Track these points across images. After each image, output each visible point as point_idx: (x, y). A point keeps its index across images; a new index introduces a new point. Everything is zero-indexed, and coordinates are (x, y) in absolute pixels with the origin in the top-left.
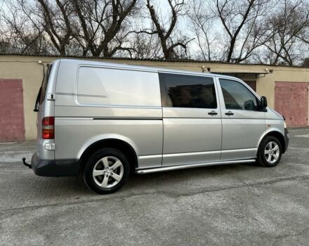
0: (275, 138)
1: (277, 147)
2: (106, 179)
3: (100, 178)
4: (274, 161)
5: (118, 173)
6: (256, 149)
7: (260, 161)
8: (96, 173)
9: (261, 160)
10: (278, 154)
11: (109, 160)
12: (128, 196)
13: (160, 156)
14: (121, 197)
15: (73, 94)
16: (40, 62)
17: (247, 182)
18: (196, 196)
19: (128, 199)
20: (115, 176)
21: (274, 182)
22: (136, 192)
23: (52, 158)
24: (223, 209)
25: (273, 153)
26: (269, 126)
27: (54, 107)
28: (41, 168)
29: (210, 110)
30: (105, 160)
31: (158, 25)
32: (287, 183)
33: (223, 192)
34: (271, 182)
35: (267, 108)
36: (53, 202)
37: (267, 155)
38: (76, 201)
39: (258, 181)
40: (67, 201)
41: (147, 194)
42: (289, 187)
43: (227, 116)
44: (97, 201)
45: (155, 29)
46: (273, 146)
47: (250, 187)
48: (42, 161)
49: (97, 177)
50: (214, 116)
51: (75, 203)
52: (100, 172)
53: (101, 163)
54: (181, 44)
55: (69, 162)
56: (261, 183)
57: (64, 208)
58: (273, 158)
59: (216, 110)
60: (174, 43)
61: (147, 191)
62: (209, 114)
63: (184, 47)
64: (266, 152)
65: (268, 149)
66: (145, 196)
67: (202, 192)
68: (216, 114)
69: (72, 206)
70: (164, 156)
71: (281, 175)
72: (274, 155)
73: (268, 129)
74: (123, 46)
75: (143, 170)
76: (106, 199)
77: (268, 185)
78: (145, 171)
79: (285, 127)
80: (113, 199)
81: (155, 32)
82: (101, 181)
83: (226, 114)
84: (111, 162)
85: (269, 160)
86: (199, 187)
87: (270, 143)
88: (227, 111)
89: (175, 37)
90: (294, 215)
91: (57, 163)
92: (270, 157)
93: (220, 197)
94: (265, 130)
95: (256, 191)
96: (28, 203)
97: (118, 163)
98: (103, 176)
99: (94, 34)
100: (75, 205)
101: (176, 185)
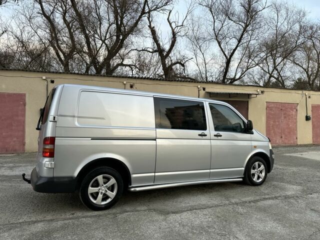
0: (261, 159)
1: (262, 167)
2: (100, 196)
3: (95, 196)
4: (261, 180)
5: (112, 191)
6: (243, 169)
7: (247, 181)
8: (91, 190)
9: (247, 179)
10: (263, 174)
11: (104, 178)
12: (120, 213)
13: (153, 174)
14: (114, 214)
15: (74, 117)
16: (44, 78)
17: (233, 201)
18: (185, 214)
19: (120, 216)
20: (109, 193)
21: (257, 201)
22: (128, 209)
23: (51, 175)
24: (208, 227)
25: (259, 173)
26: (255, 147)
27: (55, 128)
28: (40, 185)
29: (200, 132)
30: (100, 178)
31: (158, 45)
32: (270, 202)
33: (210, 210)
34: (255, 201)
35: (253, 130)
36: (49, 217)
37: (254, 175)
38: (71, 216)
39: (244, 200)
40: (63, 217)
41: (138, 211)
42: (271, 206)
43: (216, 138)
44: (91, 217)
45: (156, 48)
46: (259, 166)
47: (235, 206)
48: (41, 177)
49: (92, 194)
50: (204, 137)
51: (70, 219)
52: (95, 190)
53: (97, 180)
54: (180, 63)
55: (66, 180)
56: (246, 202)
57: (60, 223)
58: (259, 177)
59: (205, 132)
60: (173, 62)
61: (139, 208)
62: (199, 135)
63: (183, 65)
64: (253, 171)
65: (254, 168)
66: (136, 213)
67: (190, 210)
68: (206, 135)
69: (66, 222)
70: (156, 174)
71: (265, 194)
72: (260, 175)
73: (254, 150)
74: (125, 63)
75: (136, 187)
76: (100, 216)
77: (252, 204)
78: (138, 189)
79: (271, 148)
80: (106, 215)
81: (156, 51)
82: (95, 198)
83: (215, 136)
84: (106, 180)
85: (255, 179)
86: (188, 205)
87: (257, 163)
88: (216, 133)
89: (174, 57)
90: (272, 234)
91: (55, 180)
92: (256, 176)
93: (206, 215)
94: (252, 151)
95: (241, 209)
96: (25, 218)
97: (113, 181)
98: (97, 193)
99: (98, 51)
100: (70, 221)
101: (167, 203)
